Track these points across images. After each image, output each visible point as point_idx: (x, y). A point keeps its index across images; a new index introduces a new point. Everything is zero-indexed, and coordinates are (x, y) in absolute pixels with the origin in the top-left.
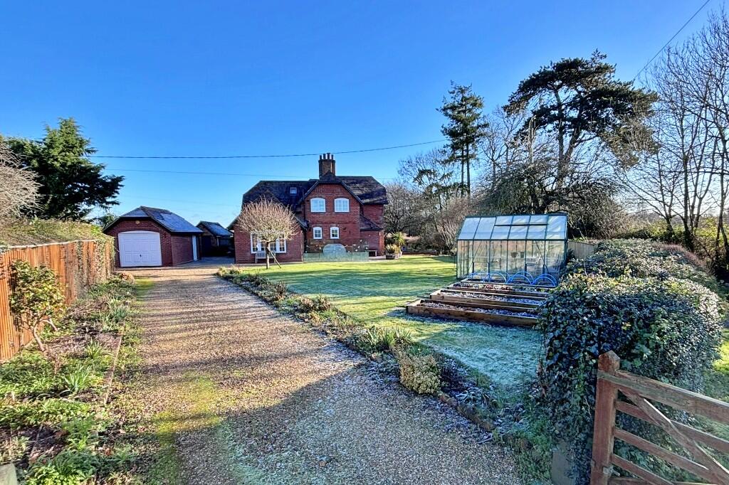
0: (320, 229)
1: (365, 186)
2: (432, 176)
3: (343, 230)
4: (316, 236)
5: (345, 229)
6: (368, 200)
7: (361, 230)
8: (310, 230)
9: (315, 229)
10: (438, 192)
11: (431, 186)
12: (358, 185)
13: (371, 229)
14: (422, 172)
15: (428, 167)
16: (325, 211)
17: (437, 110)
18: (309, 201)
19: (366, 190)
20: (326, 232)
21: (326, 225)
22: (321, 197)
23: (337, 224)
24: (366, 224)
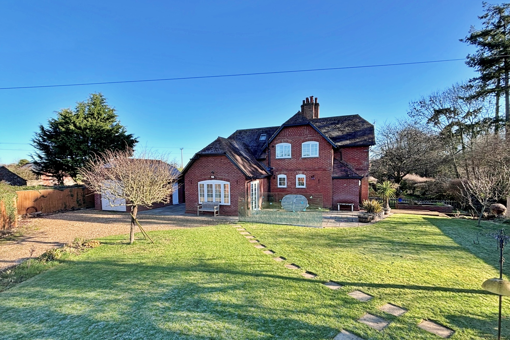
0: (285, 176)
1: (348, 125)
2: (452, 115)
3: (311, 178)
4: (280, 184)
5: (313, 177)
6: (348, 142)
7: (334, 178)
8: (274, 178)
9: (279, 176)
10: (460, 132)
11: (451, 125)
12: (338, 126)
13: (346, 177)
14: (438, 112)
15: (447, 106)
16: (290, 157)
17: (461, 40)
18: (274, 147)
19: (348, 130)
20: (292, 180)
21: (291, 172)
22: (287, 142)
23: (304, 171)
24: (341, 171)
